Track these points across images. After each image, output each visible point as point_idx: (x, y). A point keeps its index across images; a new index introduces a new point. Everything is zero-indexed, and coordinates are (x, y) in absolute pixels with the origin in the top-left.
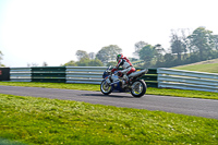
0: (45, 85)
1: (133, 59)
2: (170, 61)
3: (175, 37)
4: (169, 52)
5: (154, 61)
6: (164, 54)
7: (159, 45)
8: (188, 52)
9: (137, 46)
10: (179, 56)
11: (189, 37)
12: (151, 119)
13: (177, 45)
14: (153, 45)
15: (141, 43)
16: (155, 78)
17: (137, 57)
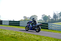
0: (13, 26)
1: (41, 20)
2: (53, 21)
3: (54, 13)
4: (53, 18)
5: (47, 21)
6: (51, 19)
7: (49, 16)
8: (58, 19)
9: (42, 16)
10: (56, 19)
11: (59, 14)
12: (45, 39)
13: (55, 16)
14: (48, 16)
15: (44, 15)
16: (48, 26)
17: (42, 19)
